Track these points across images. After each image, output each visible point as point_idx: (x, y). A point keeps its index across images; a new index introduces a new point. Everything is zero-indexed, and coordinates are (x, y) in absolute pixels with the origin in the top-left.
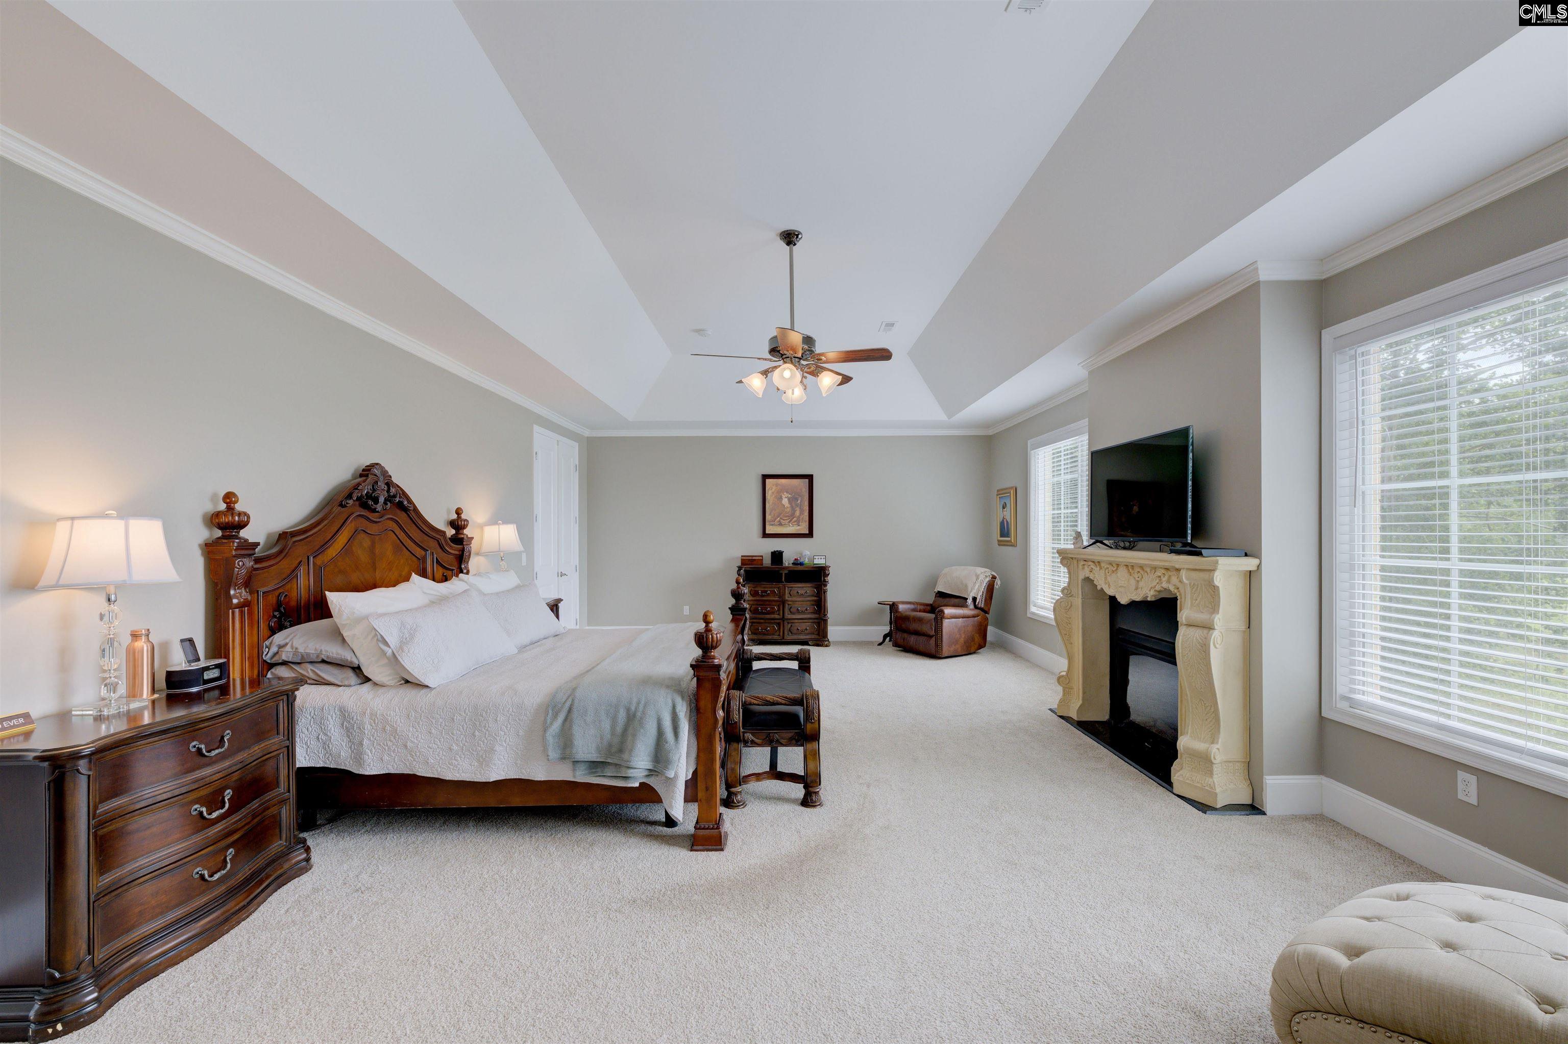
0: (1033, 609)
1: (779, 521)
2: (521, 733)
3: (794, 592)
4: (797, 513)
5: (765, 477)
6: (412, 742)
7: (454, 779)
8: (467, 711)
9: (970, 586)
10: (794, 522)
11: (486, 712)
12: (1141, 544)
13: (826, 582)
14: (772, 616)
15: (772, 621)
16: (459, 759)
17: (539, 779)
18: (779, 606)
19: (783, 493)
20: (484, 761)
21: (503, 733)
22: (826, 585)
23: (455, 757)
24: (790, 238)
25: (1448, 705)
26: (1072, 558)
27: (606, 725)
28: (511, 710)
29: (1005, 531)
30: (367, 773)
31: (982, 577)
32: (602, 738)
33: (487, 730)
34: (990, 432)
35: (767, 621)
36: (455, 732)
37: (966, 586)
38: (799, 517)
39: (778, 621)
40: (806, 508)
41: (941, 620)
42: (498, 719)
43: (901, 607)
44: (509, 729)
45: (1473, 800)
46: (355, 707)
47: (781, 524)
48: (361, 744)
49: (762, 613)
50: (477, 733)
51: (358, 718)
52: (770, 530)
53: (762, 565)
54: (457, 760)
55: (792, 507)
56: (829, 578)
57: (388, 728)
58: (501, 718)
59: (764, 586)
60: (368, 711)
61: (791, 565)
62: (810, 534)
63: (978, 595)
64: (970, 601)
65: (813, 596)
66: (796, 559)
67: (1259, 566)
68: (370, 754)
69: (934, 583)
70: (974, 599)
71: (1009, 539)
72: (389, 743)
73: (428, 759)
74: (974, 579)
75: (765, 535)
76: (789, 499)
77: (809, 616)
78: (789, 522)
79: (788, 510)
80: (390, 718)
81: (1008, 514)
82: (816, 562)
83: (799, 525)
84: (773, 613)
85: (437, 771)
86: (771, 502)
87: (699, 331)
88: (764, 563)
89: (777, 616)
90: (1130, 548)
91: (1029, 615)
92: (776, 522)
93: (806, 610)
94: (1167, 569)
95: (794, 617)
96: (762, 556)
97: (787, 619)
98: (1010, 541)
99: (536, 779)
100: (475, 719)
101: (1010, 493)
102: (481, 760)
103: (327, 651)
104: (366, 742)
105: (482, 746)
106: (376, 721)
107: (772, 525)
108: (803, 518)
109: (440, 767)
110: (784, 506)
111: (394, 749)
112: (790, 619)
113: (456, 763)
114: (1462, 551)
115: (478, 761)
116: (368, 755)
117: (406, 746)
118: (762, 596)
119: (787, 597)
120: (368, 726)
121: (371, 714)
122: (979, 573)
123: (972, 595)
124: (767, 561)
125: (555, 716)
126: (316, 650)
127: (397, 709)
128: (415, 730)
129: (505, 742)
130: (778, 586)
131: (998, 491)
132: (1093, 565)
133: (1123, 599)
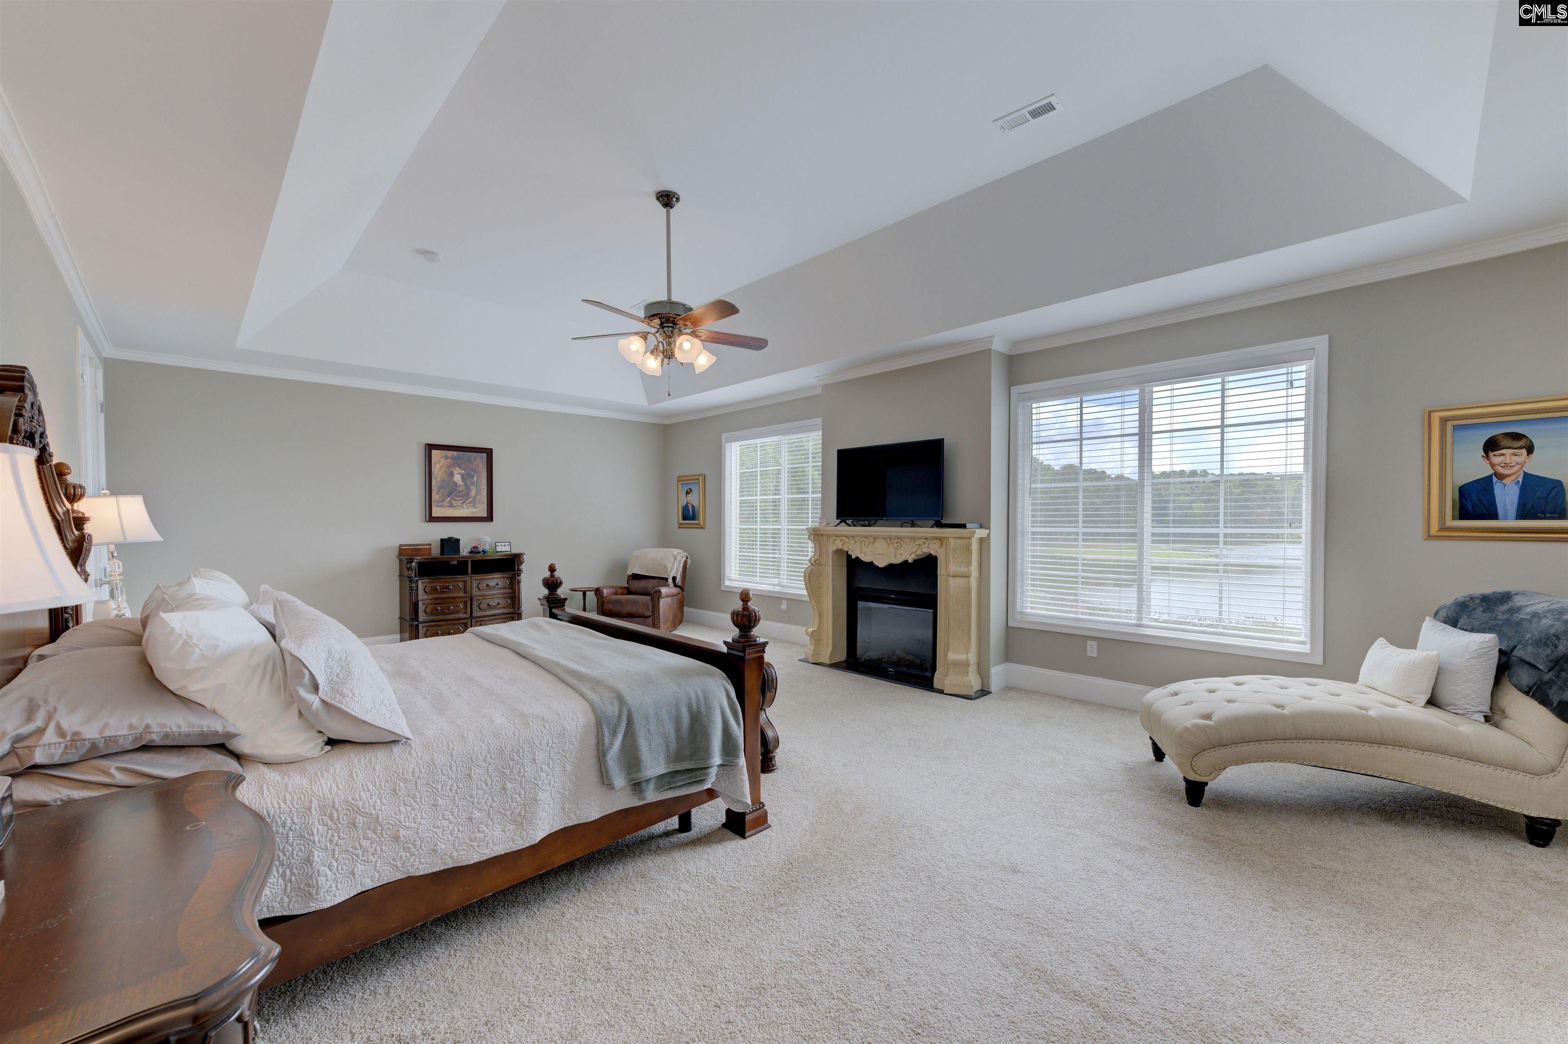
0: (727, 583)
1: (450, 502)
2: (568, 768)
3: (483, 585)
4: (473, 493)
5: (430, 447)
6: (407, 828)
7: (481, 859)
8: (489, 759)
9: (669, 566)
10: (469, 503)
11: (518, 752)
12: (880, 522)
13: (521, 571)
14: (457, 616)
15: (456, 622)
16: (485, 828)
17: (594, 819)
18: (465, 602)
19: (455, 468)
20: (522, 821)
21: (544, 774)
22: (519, 575)
23: (478, 829)
24: (667, 199)
25: (1076, 607)
26: (822, 535)
27: (670, 729)
28: (551, 742)
29: (689, 515)
30: (326, 905)
31: (679, 558)
32: (667, 746)
33: (523, 776)
34: (667, 422)
35: (449, 622)
36: (474, 793)
37: (665, 567)
38: (475, 497)
39: (464, 621)
40: (484, 487)
41: (658, 599)
42: (537, 757)
43: (605, 592)
44: (551, 767)
45: (1095, 655)
46: (283, 805)
47: (452, 506)
48: (309, 861)
49: (443, 613)
50: (509, 785)
51: (296, 820)
52: (437, 512)
53: (430, 554)
54: (482, 832)
55: (466, 485)
56: (523, 567)
57: (360, 819)
58: (540, 756)
59: (445, 580)
60: (315, 804)
61: (468, 554)
62: (490, 518)
63: (677, 574)
64: (670, 580)
65: (504, 588)
66: (474, 547)
67: (989, 534)
68: (328, 872)
69: (625, 567)
70: (674, 579)
71: (698, 522)
72: (365, 843)
73: (436, 845)
74: (672, 560)
75: (432, 519)
76: (462, 476)
77: (500, 611)
78: (463, 503)
79: (461, 488)
80: (361, 803)
81: (694, 499)
82: (499, 549)
83: (475, 507)
84: (457, 612)
85: (451, 857)
86: (439, 479)
87: (427, 254)
88: (432, 552)
89: (463, 616)
90: (869, 525)
91: (723, 588)
92: (445, 503)
93: (498, 604)
94: (926, 539)
95: (484, 613)
96: (430, 545)
97: (475, 618)
98: (699, 524)
99: (590, 820)
100: (502, 767)
101: (699, 479)
102: (519, 819)
103: (163, 725)
104: (318, 856)
105: (519, 799)
106: (335, 815)
107: (441, 506)
108: (480, 500)
109: (457, 851)
110: (456, 484)
111: (375, 850)
112: (479, 617)
113: (482, 836)
114: (1084, 522)
115: (514, 822)
116: (326, 876)
117: (396, 838)
118: (443, 592)
119: (475, 592)
120: (318, 829)
121: (322, 808)
122: (676, 553)
123: (672, 575)
124: (436, 551)
125: (614, 733)
126: (131, 727)
127: (371, 787)
128: (409, 809)
129: (549, 784)
130: (464, 579)
131: (678, 477)
132: (846, 540)
133: (881, 563)
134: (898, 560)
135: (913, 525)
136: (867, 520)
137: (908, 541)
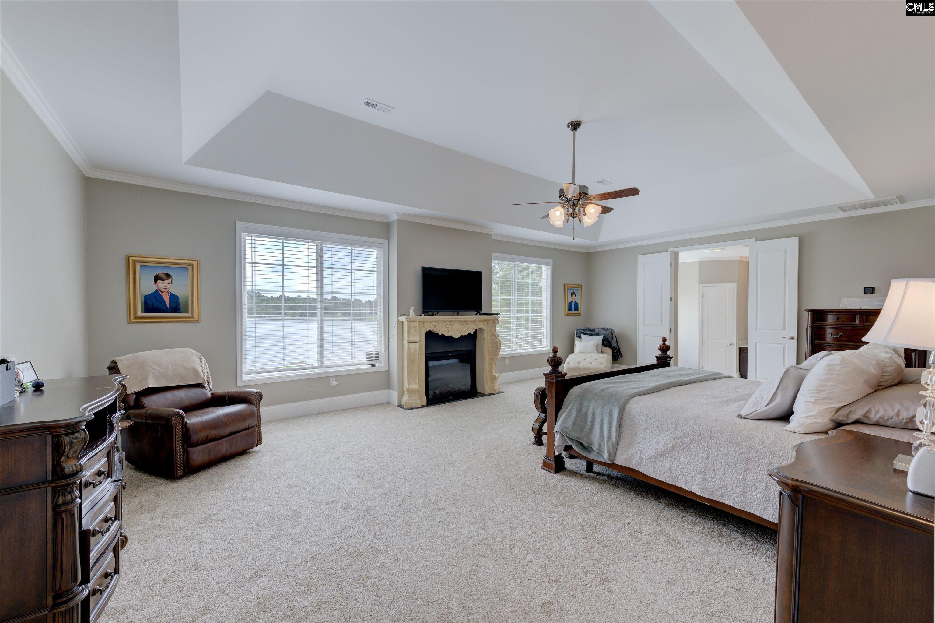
9: (200, 370)
31: (202, 358)
37: (195, 371)
63: (209, 378)
64: (207, 386)
70: (208, 383)
122: (194, 353)
123: (206, 378)
132: (436, 324)
133: (457, 336)
134: (465, 334)
135: (458, 314)
136: (432, 312)
137: (470, 323)
